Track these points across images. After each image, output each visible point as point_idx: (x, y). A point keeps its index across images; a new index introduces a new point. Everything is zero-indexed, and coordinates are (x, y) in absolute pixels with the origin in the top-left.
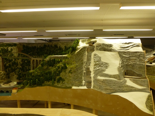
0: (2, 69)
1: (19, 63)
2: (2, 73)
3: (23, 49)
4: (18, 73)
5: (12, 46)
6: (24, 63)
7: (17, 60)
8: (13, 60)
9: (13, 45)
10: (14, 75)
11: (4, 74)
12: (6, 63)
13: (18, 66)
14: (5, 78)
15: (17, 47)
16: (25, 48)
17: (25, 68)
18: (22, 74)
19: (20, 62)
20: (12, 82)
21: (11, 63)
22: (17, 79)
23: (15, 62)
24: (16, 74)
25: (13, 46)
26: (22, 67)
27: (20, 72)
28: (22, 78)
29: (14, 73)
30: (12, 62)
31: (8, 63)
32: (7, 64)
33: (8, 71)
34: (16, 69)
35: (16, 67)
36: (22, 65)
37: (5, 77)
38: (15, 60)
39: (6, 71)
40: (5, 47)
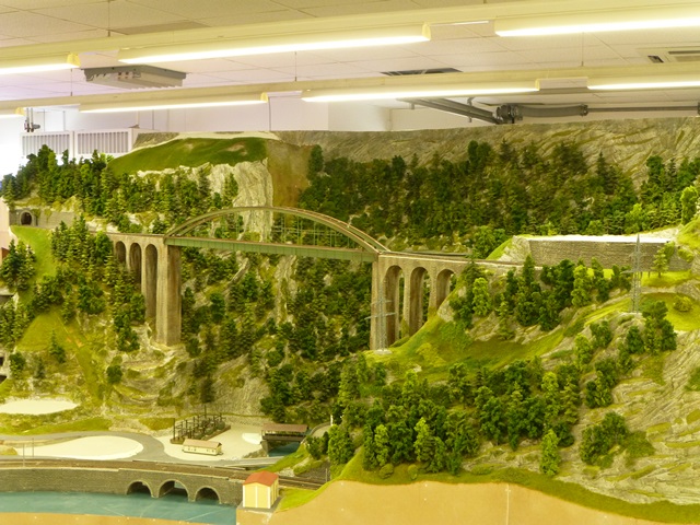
0: (165, 326)
1: (276, 286)
2: (167, 360)
3: (309, 184)
4: (272, 364)
5: (234, 159)
6: (314, 291)
7: (265, 264)
8: (243, 265)
9: (239, 147)
10: (241, 382)
11: (177, 364)
12: (190, 284)
13: (270, 314)
14: (186, 399)
15: (269, 166)
16: (322, 174)
17: (322, 327)
18: (300, 380)
19: (284, 283)
20: (229, 428)
21: (224, 289)
22: (267, 408)
23: (251, 283)
24: (255, 372)
25: (243, 159)
26: (300, 324)
27: (287, 361)
28: (294, 403)
29: (241, 368)
30: (235, 277)
31: (208, 289)
32: (200, 294)
33: (203, 347)
34: (261, 334)
35: (260, 316)
36: (296, 306)
37: (182, 385)
38: (254, 262)
39: (193, 349)
40: (188, 168)
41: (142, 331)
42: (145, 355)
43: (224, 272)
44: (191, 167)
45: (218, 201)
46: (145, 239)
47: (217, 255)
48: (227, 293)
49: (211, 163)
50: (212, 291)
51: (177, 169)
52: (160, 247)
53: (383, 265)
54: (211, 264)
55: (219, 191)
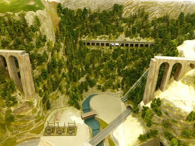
3: (60, 19)
7: (56, 52)
8: (49, 55)
10: (58, 97)
13: (62, 71)
14: (44, 113)
15: (47, 12)
19: (62, 58)
23: (54, 62)
24: (62, 93)
25: (38, 9)
26: (69, 71)
30: (48, 61)
31: (38, 67)
32: (35, 70)
34: (61, 79)
36: (67, 65)
39: (40, 94)
40: (12, 13)
41: (17, 94)
42: (21, 104)
43: (44, 60)
44: (14, 13)
45: (34, 29)
46: (7, 53)
47: (38, 53)
48: (46, 68)
49: (24, 11)
50: (40, 68)
51: (6, 14)
52: (19, 57)
53: (159, 62)
54: (38, 58)
55: (32, 24)
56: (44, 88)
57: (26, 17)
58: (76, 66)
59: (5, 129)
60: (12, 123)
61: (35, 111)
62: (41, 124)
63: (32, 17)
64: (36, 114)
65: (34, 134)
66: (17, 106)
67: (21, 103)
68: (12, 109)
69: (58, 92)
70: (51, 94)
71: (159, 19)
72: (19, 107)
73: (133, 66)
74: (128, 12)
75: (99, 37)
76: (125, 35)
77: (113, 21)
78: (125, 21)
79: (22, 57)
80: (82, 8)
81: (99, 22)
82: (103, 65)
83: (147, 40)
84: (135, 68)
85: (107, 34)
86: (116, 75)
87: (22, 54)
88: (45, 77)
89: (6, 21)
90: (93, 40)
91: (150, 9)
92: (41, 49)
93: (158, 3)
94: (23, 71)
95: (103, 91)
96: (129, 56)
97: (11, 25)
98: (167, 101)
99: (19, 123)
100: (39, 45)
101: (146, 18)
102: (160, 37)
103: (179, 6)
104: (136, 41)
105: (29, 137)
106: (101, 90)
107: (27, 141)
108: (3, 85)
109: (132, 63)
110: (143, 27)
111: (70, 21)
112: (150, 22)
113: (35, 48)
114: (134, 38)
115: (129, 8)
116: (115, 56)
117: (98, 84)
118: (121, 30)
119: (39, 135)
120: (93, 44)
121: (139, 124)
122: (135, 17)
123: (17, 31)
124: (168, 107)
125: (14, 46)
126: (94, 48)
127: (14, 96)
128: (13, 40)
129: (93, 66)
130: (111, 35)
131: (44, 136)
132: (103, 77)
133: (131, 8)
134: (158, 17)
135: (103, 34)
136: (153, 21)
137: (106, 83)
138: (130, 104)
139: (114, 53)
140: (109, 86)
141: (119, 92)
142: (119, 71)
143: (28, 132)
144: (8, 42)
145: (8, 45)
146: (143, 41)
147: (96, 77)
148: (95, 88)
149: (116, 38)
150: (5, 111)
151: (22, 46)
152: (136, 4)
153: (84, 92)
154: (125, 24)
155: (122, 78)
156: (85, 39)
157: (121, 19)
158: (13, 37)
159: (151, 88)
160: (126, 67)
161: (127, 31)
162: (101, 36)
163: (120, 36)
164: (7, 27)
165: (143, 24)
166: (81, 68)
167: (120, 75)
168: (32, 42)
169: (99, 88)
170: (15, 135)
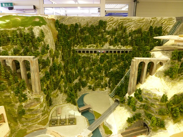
2: (42, 100)
3: (57, 32)
7: (56, 58)
11: (45, 100)
15: (48, 26)
16: (58, 29)
24: (61, 92)
25: (42, 24)
34: (60, 80)
35: (59, 74)
36: (64, 69)
37: (46, 105)
40: (23, 28)
41: (27, 92)
42: (30, 101)
43: (47, 64)
44: (24, 27)
45: (39, 40)
46: (21, 58)
47: (43, 58)
48: (48, 70)
49: (32, 26)
50: (44, 71)
51: (18, 28)
52: (31, 61)
53: (138, 62)
54: (43, 62)
55: (38, 36)
56: (47, 87)
57: (33, 31)
58: (71, 70)
59: (16, 122)
60: (23, 116)
61: (41, 105)
62: (46, 117)
63: (38, 31)
64: (42, 109)
65: (41, 125)
66: (27, 102)
67: (30, 99)
68: (23, 104)
69: (58, 91)
70: (52, 93)
71: (134, 31)
72: (29, 103)
73: (116, 68)
74: (110, 26)
75: (88, 46)
76: (109, 44)
77: (99, 33)
78: (109, 33)
79: (34, 61)
80: (74, 23)
81: (88, 35)
82: (93, 69)
83: (126, 47)
84: (118, 70)
85: (95, 44)
86: (104, 76)
87: (34, 58)
88: (48, 78)
89: (18, 34)
90: (83, 48)
91: (127, 24)
92: (45, 55)
93: (133, 20)
94: (34, 73)
95: (93, 90)
96: (113, 61)
97: (22, 37)
98: (145, 90)
99: (29, 116)
100: (43, 52)
101: (125, 30)
102: (136, 45)
103: (149, 21)
104: (118, 48)
105: (37, 129)
106: (91, 90)
107: (36, 131)
108: (16, 85)
109: (116, 66)
110: (123, 38)
111: (65, 33)
112: (128, 34)
113: (41, 55)
114: (116, 46)
115: (111, 24)
116: (102, 61)
117: (89, 84)
118: (106, 40)
119: (45, 126)
120: (84, 52)
121: (126, 110)
122: (116, 30)
123: (27, 41)
124: (146, 94)
125: (23, 53)
126: (85, 55)
127: (25, 93)
128: (23, 48)
129: (85, 69)
130: (98, 44)
131: (49, 126)
132: (93, 78)
133: (113, 24)
134: (133, 30)
135: (91, 44)
136: (130, 33)
137: (95, 84)
138: (117, 98)
139: (101, 59)
140: (98, 85)
141: (107, 90)
142: (105, 73)
143: (36, 124)
144: (19, 50)
145: (19, 53)
146: (124, 48)
147: (87, 79)
148: (86, 88)
149: (102, 47)
150: (17, 106)
151: (30, 53)
152: (116, 21)
153: (78, 91)
154: (108, 36)
155: (109, 79)
156: (76, 48)
157: (105, 31)
158: (23, 46)
159: (134, 82)
160: (111, 70)
161: (110, 41)
162: (90, 45)
163: (105, 45)
164: (19, 38)
165: (122, 35)
166: (74, 71)
167: (106, 76)
168: (38, 50)
169: (90, 88)
170: (25, 127)
